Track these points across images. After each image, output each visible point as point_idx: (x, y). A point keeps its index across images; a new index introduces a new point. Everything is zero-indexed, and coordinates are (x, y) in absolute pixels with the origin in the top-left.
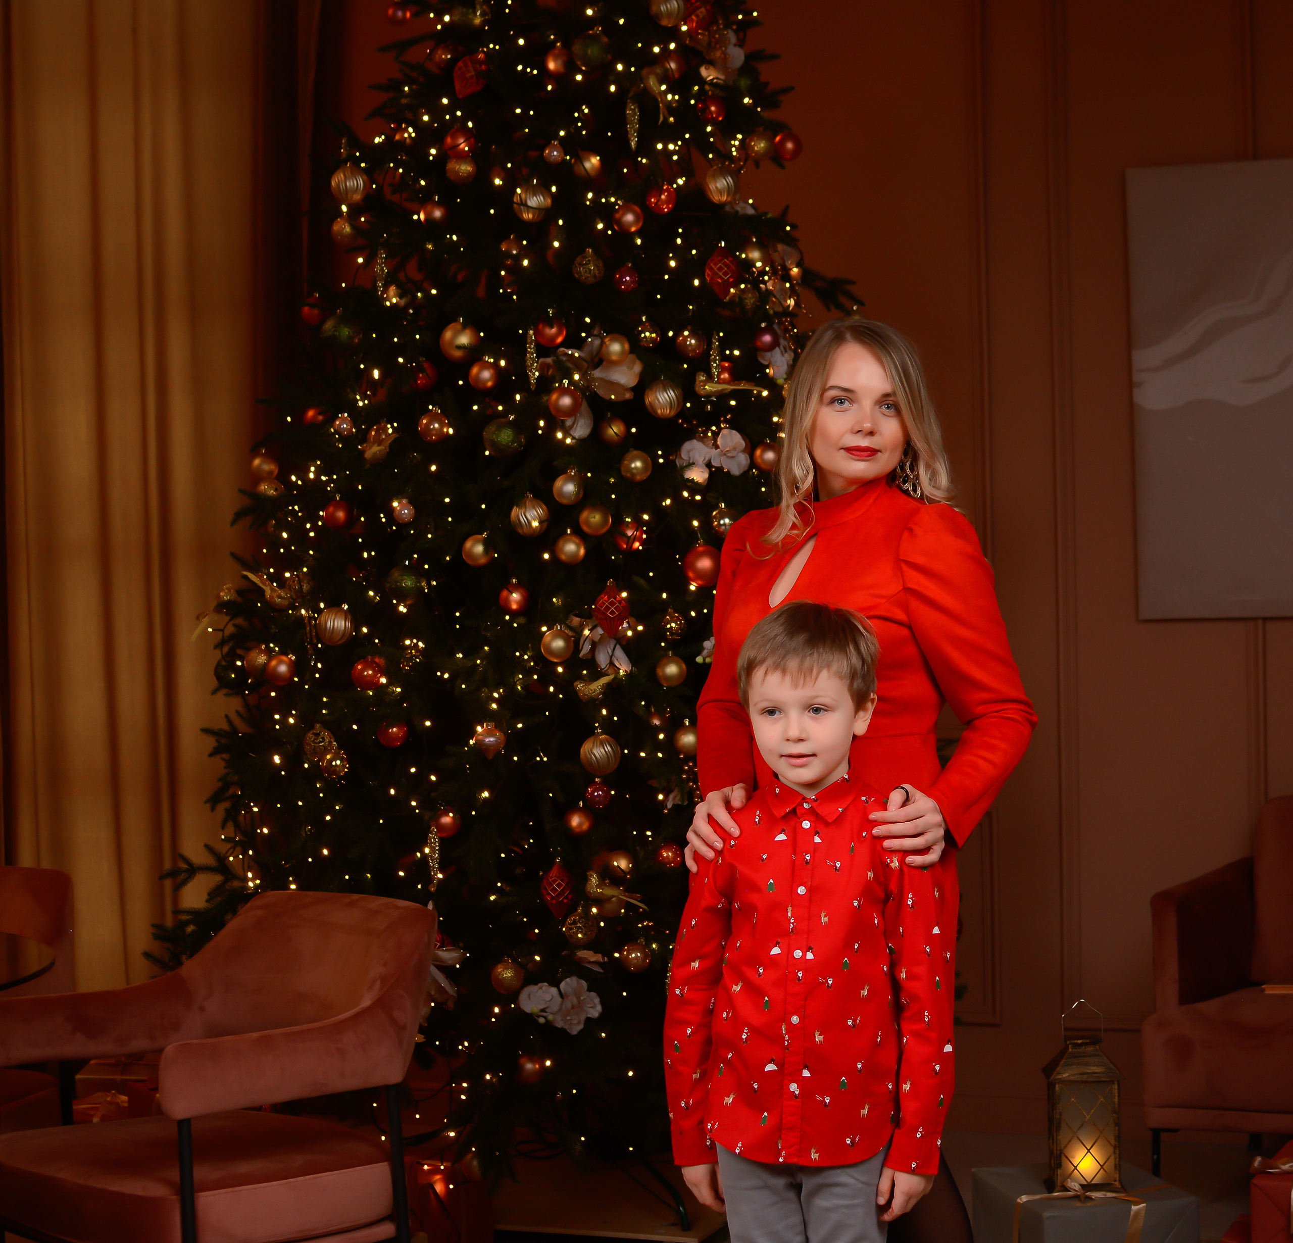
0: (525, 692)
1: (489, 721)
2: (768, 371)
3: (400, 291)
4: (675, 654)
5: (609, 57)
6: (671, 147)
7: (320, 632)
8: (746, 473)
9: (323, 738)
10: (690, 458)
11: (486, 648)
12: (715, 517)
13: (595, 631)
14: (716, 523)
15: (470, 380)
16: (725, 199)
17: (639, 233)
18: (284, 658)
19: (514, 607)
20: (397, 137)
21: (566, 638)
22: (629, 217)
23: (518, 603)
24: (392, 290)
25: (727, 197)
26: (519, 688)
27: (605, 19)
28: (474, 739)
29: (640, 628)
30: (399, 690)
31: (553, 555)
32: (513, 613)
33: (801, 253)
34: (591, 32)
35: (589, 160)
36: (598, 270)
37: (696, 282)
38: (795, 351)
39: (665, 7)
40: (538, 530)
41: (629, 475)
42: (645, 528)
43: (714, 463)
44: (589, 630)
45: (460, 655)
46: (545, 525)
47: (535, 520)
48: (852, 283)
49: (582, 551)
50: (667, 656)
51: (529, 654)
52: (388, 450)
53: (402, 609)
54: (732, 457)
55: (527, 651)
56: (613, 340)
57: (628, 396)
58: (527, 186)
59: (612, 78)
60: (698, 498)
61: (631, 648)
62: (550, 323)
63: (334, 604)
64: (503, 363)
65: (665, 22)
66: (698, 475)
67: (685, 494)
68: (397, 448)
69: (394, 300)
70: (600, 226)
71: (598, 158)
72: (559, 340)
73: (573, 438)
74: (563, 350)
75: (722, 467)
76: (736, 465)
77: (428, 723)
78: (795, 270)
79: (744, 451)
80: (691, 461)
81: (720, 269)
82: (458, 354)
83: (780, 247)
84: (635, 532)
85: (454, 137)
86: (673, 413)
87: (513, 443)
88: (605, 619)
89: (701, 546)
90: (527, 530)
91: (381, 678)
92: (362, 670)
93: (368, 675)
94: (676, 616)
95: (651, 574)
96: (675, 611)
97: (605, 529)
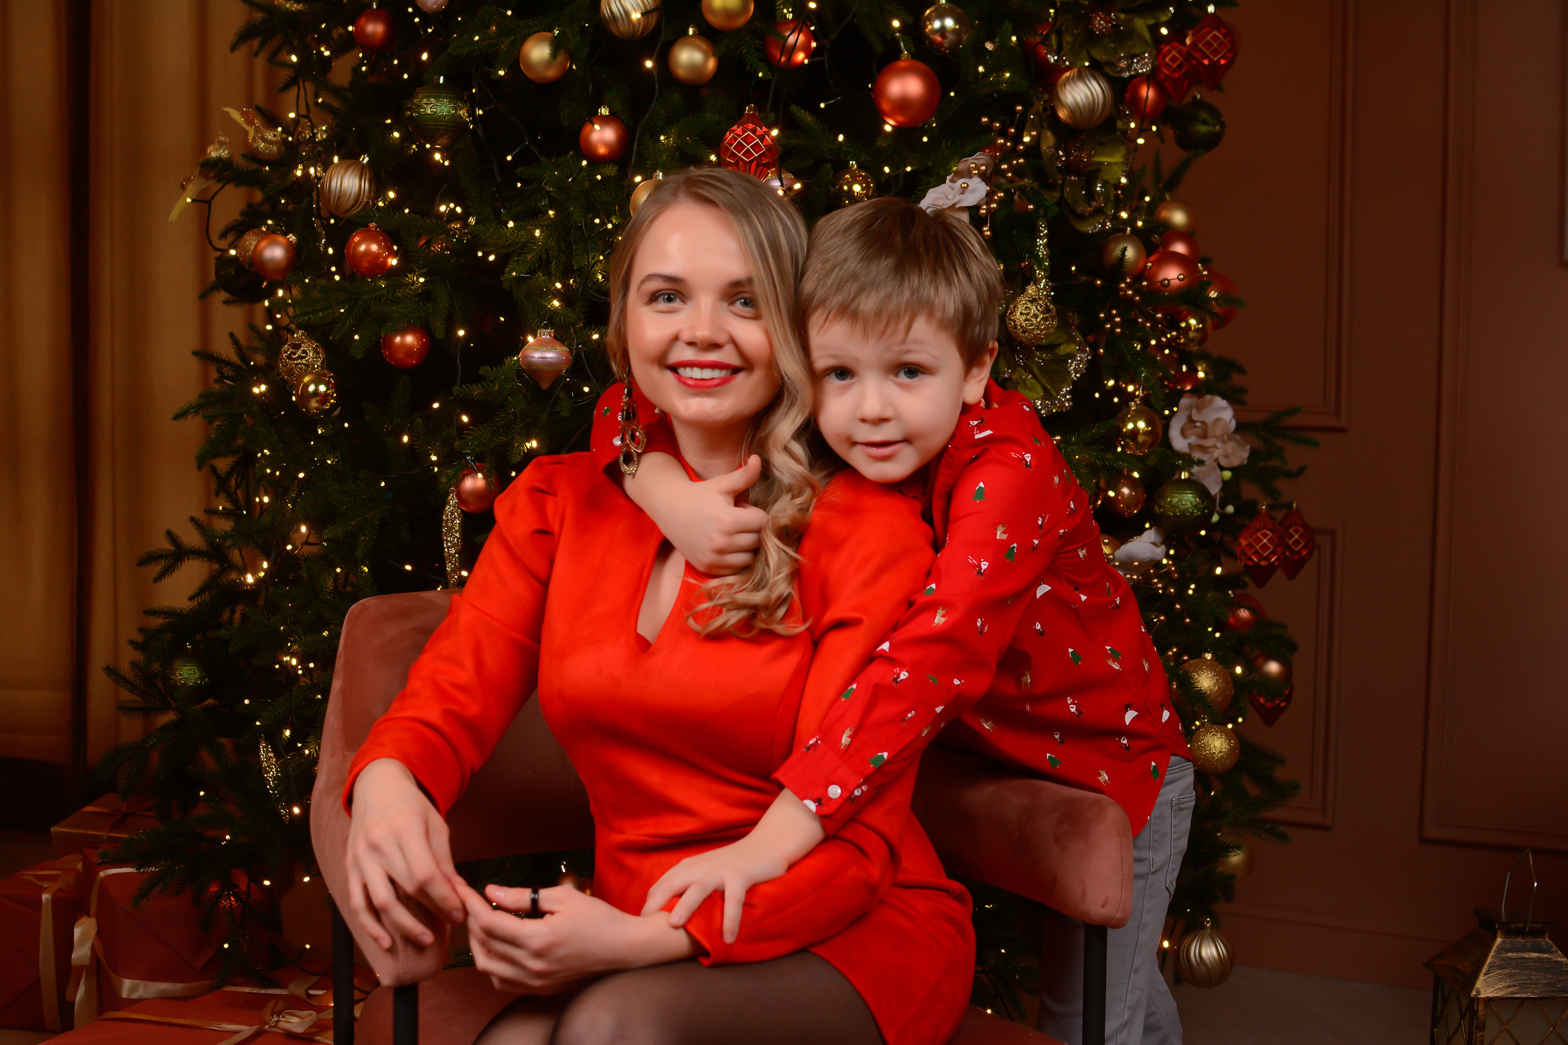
1: (546, 327)
9: (305, 352)
11: (551, 213)
12: (928, 18)
14: (929, 28)
18: (281, 239)
19: (599, 150)
23: (610, 146)
26: (600, 277)
28: (521, 355)
29: (798, 187)
30: (422, 280)
31: (659, 65)
40: (642, 24)
42: (812, 28)
45: (513, 224)
46: (653, 19)
47: (635, 10)
49: (712, 64)
51: (614, 222)
53: (438, 159)
55: (611, 215)
63: (350, 156)
77: (461, 333)
84: (798, 35)
88: (736, 164)
89: (905, 60)
90: (623, 28)
91: (390, 260)
92: (359, 243)
93: (368, 253)
94: (861, 176)
95: (822, 105)
96: (861, 167)
97: (741, 21)
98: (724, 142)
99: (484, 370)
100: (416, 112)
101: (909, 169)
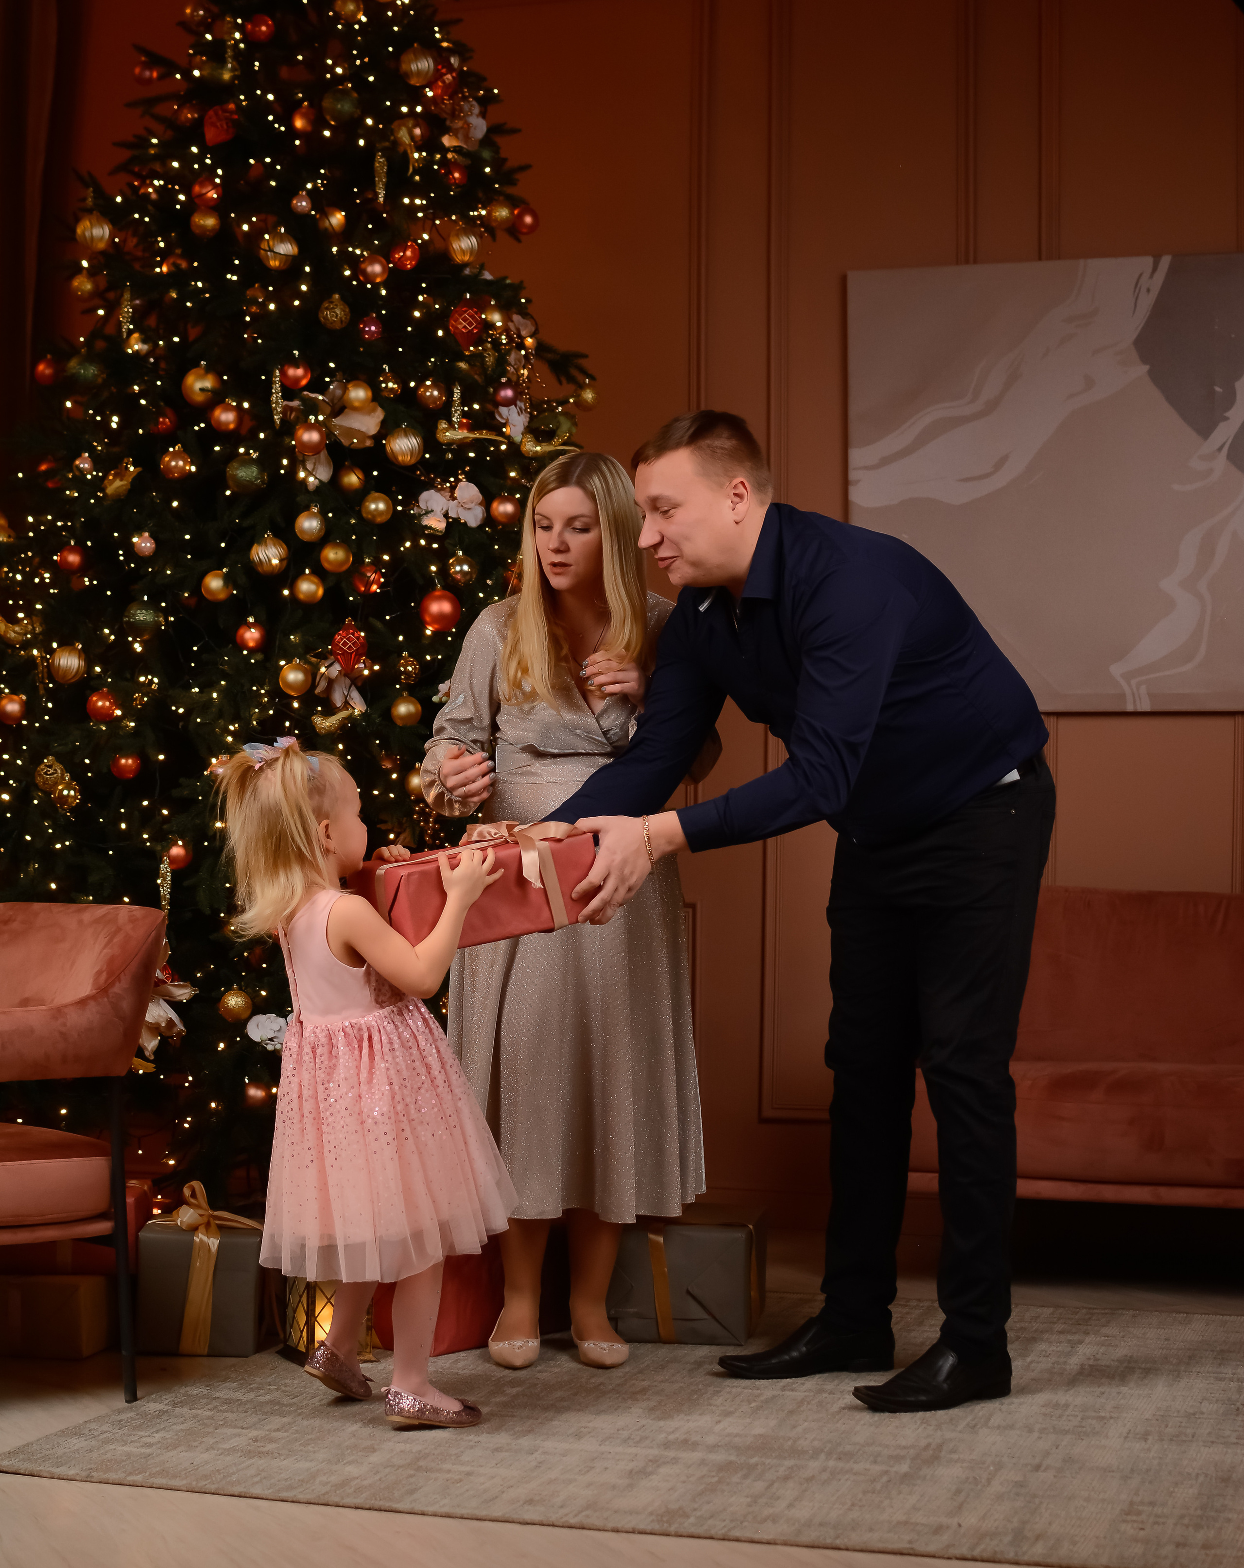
0: (260, 728)
1: (225, 753)
2: (504, 430)
3: (143, 337)
4: (411, 694)
5: (359, 112)
6: (418, 202)
7: (51, 672)
8: (481, 527)
9: (55, 770)
10: (427, 507)
11: (223, 683)
12: (452, 564)
13: (331, 669)
14: (453, 570)
15: (212, 422)
16: (468, 258)
17: (385, 284)
18: (15, 697)
19: (251, 644)
20: (142, 191)
21: (305, 672)
22: (377, 268)
23: (257, 641)
24: (136, 335)
25: (470, 257)
26: (255, 723)
27: (356, 75)
28: (209, 770)
29: (377, 668)
30: (132, 724)
31: (291, 593)
32: (252, 651)
33: (536, 324)
34: (341, 87)
35: (335, 216)
36: (345, 315)
37: (440, 333)
38: (531, 413)
39: (415, 66)
40: (277, 569)
41: (370, 516)
42: (383, 571)
43: (452, 514)
44: (326, 667)
45: (197, 690)
46: (285, 563)
47: (275, 558)
48: (585, 356)
49: (321, 592)
50: (402, 695)
51: (266, 688)
52: (129, 487)
53: (138, 648)
54: (469, 509)
55: (264, 685)
56: (356, 386)
57: (369, 443)
58: (275, 234)
59: (360, 131)
60: (435, 546)
61: (368, 688)
62: (296, 364)
63: (67, 644)
64: (246, 405)
65: (414, 82)
66: (437, 523)
67: (423, 542)
68: (138, 485)
69: (136, 347)
70: (347, 273)
71: (343, 213)
72: (304, 382)
73: (316, 478)
74: (308, 394)
75: (460, 518)
76: (473, 517)
77: (161, 757)
78: (529, 341)
79: (480, 504)
80: (430, 509)
81: (465, 320)
82: (200, 398)
83: (516, 318)
84: (374, 575)
85: (202, 185)
86: (413, 461)
87: (257, 479)
88: (343, 654)
89: (439, 591)
90: (266, 568)
91: (116, 711)
92: (97, 701)
93: (103, 707)
94: (411, 661)
95: (388, 618)
96: (410, 655)
97: (345, 568)
98: (334, 641)
99: (182, 780)
100: (133, 619)
101: (440, 657)
